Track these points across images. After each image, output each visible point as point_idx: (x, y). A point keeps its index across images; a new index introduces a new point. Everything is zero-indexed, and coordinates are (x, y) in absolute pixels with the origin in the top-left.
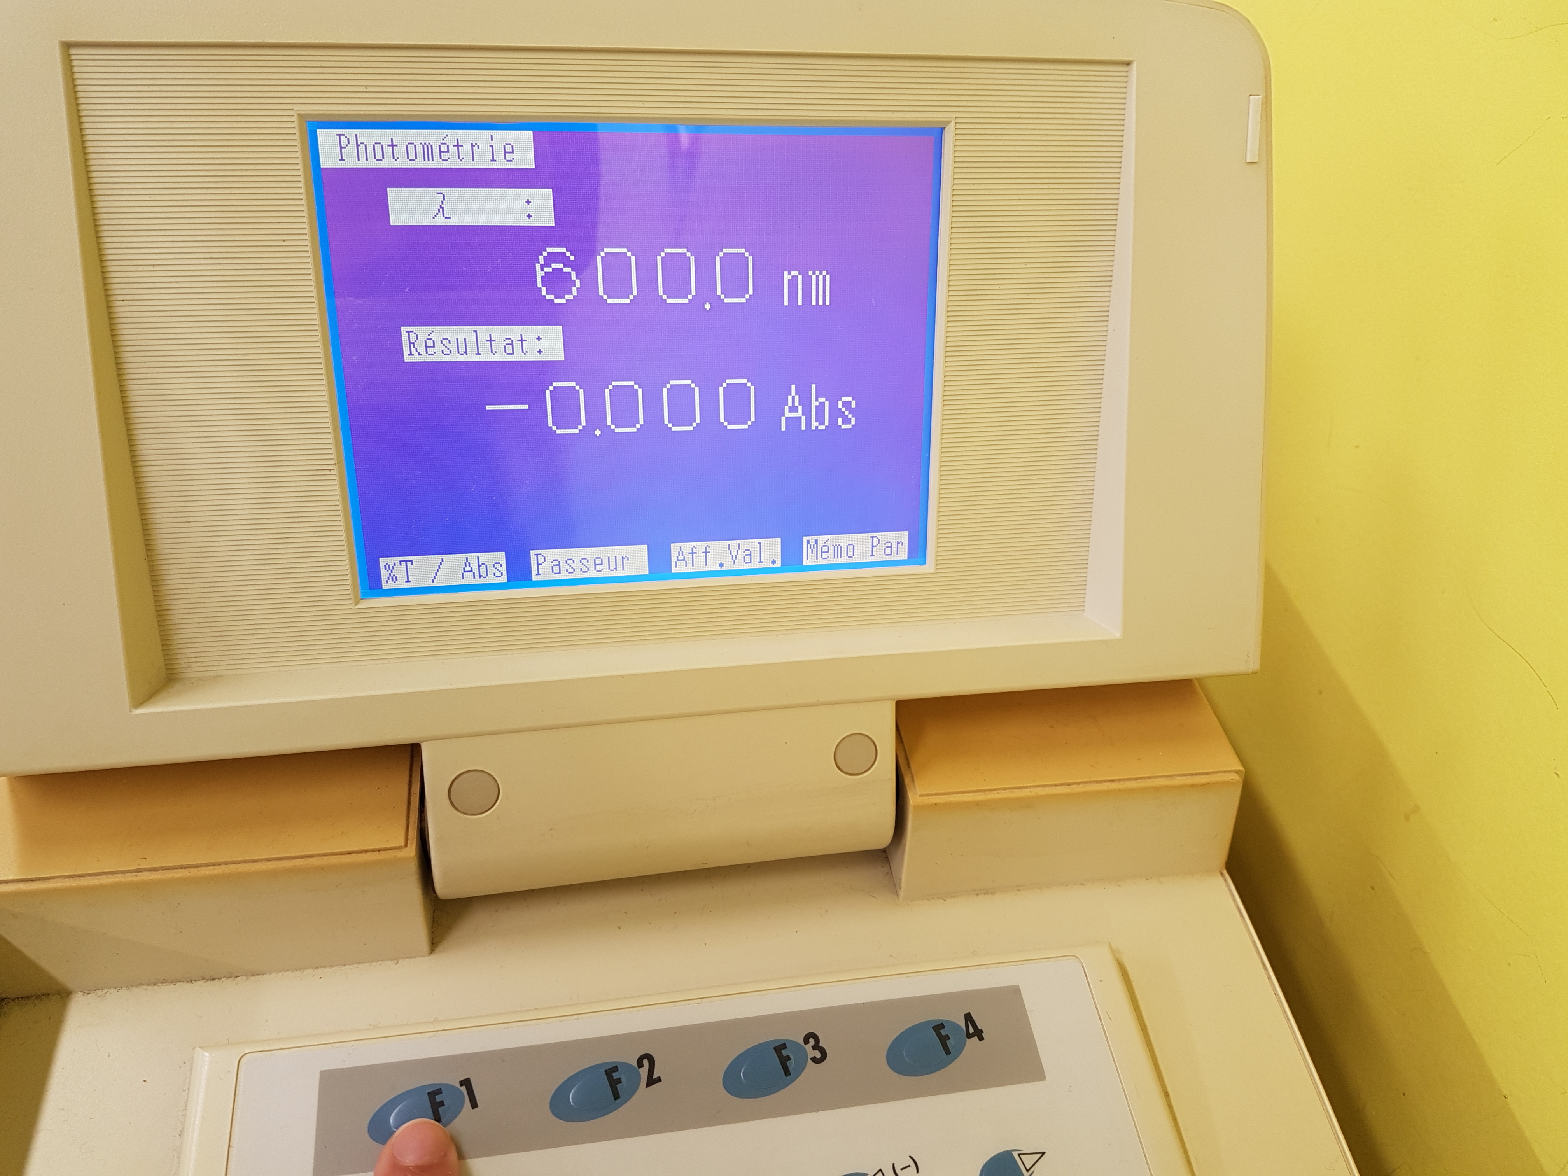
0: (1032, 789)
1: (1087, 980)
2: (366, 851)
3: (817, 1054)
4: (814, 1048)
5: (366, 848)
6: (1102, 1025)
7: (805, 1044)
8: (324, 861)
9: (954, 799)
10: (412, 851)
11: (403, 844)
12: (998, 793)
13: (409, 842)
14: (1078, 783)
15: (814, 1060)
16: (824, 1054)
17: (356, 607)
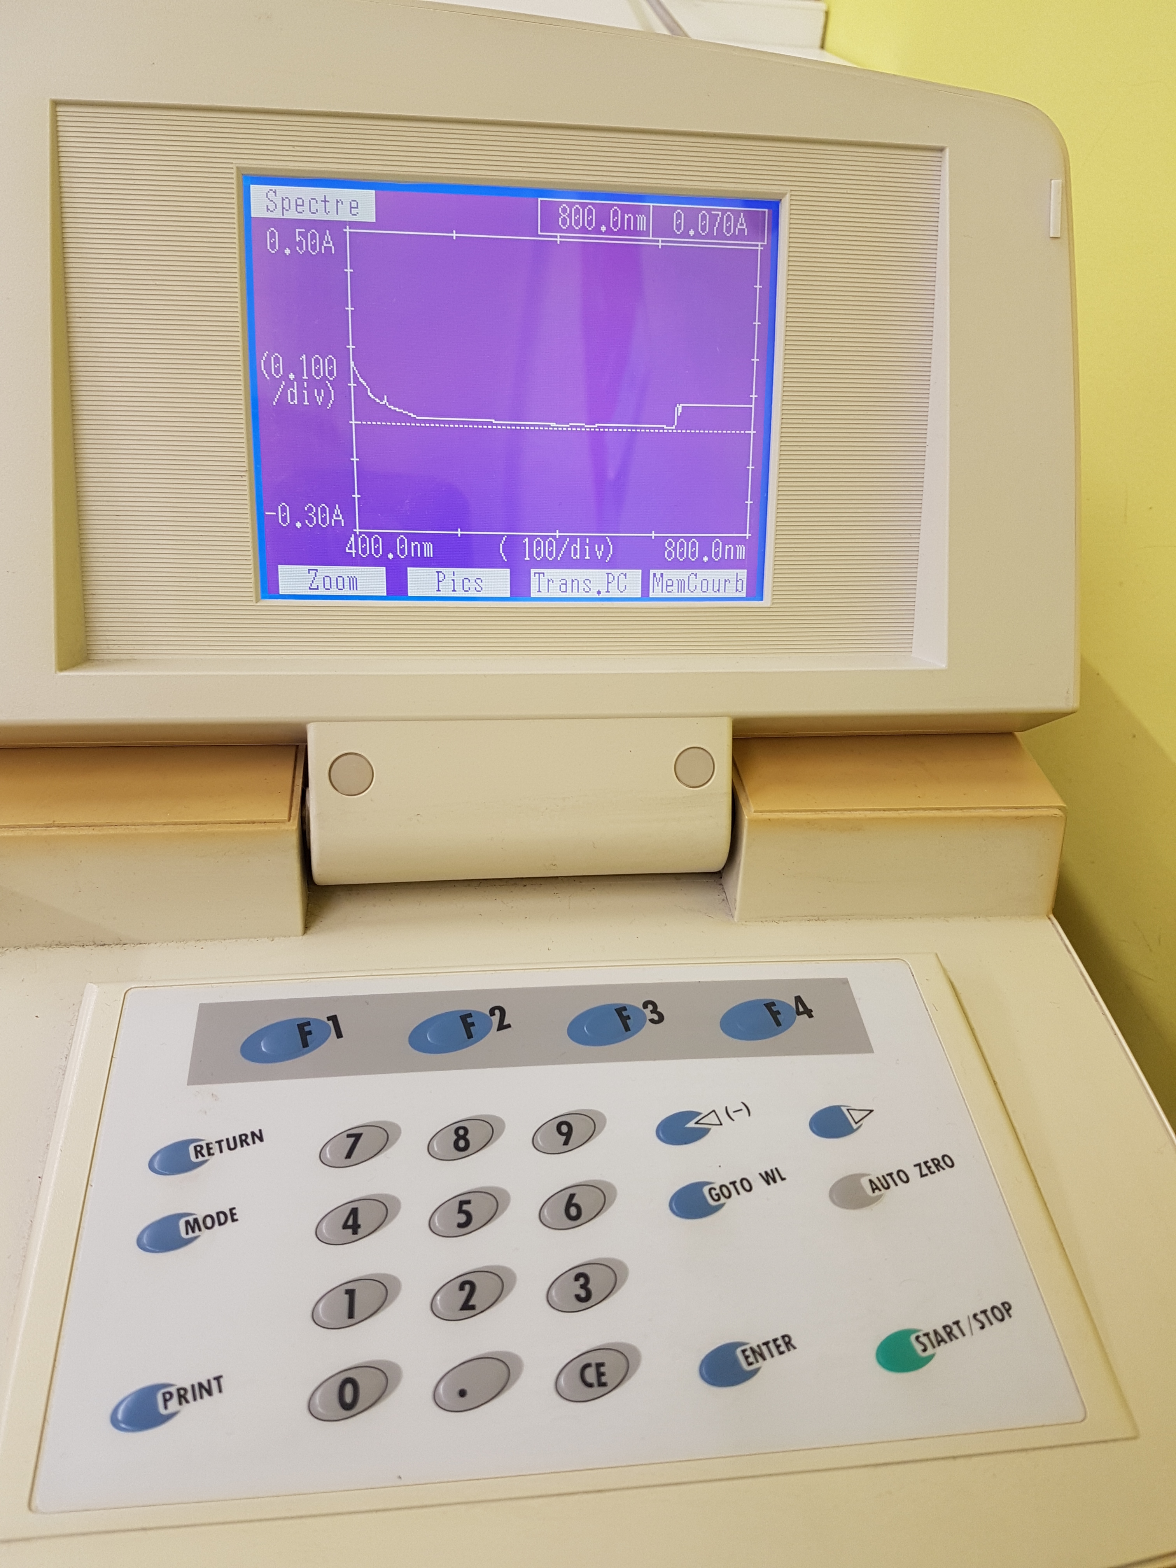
0: (861, 812)
1: (914, 979)
2: (254, 823)
3: (656, 1017)
4: (652, 1012)
5: (254, 819)
6: (929, 1015)
7: (644, 1008)
8: (216, 829)
9: (787, 816)
10: (294, 826)
11: (286, 818)
12: (829, 814)
13: (292, 818)
14: (906, 810)
15: (652, 1021)
16: (661, 1018)
17: (258, 604)
